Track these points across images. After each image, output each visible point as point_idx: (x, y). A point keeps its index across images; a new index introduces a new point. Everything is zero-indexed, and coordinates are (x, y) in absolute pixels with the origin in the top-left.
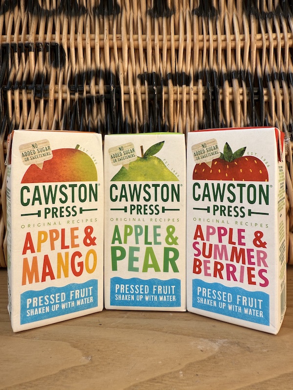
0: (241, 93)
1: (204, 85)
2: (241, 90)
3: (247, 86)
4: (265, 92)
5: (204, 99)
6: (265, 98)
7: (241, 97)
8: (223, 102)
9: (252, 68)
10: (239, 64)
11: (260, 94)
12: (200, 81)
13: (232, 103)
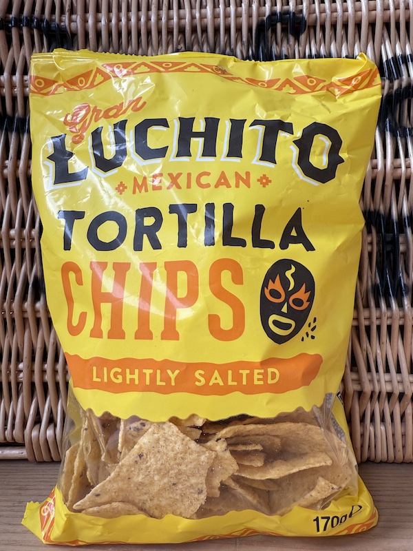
0: (369, 242)
2: (369, 239)
3: (378, 232)
4: (401, 239)
6: (402, 248)
7: (369, 248)
9: (385, 208)
10: (368, 203)
11: (395, 243)
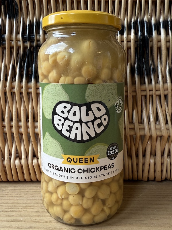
1: (136, 33)
5: (136, 46)
8: (152, 49)
12: (133, 31)
13: (160, 49)
